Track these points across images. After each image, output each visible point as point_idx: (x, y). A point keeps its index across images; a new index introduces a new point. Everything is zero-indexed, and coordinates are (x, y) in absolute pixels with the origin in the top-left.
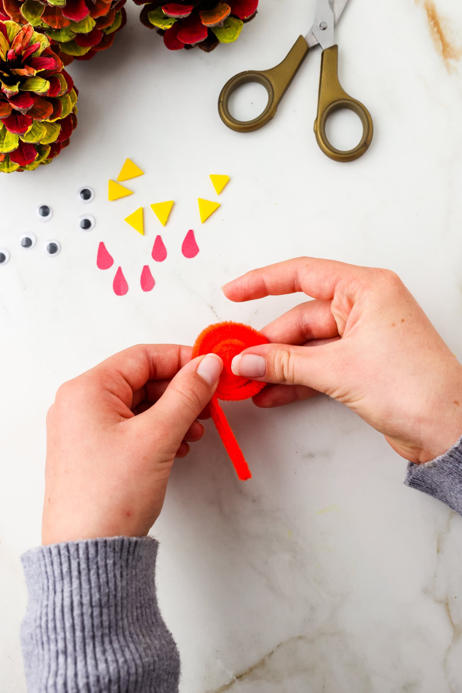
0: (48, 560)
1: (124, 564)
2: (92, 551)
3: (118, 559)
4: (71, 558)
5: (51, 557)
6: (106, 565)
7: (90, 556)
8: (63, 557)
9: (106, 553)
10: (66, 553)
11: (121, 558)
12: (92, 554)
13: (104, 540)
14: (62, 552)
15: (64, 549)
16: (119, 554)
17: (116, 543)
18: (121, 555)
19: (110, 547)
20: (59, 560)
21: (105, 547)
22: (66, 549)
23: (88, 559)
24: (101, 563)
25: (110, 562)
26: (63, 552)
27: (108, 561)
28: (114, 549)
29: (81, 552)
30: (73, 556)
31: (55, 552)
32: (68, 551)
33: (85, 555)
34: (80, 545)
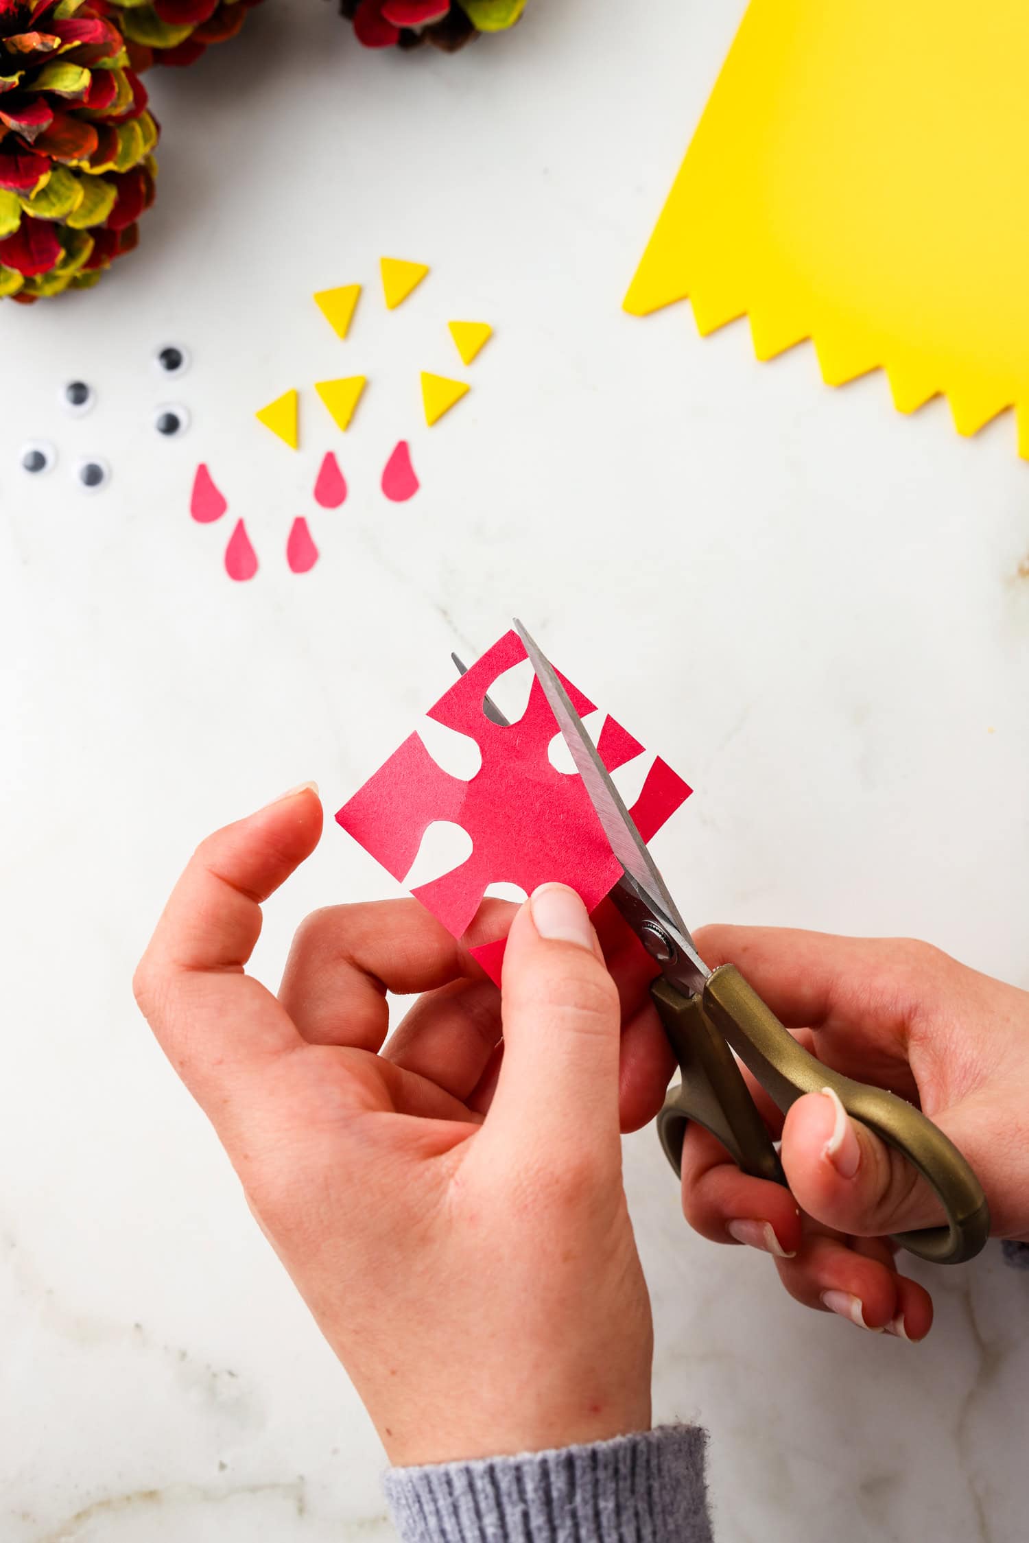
0: (444, 1503)
1: (642, 1506)
2: (558, 1483)
3: (627, 1494)
4: (505, 1500)
5: (451, 1494)
6: (597, 1514)
7: (555, 1494)
8: (481, 1497)
9: (596, 1482)
10: (489, 1489)
11: (633, 1492)
12: (559, 1490)
13: (589, 1452)
14: (479, 1484)
15: (482, 1478)
16: (628, 1483)
17: (621, 1454)
18: (633, 1484)
19: (606, 1467)
20: (471, 1504)
21: (594, 1469)
22: (487, 1480)
23: (548, 1501)
24: (584, 1511)
25: (607, 1505)
26: (482, 1484)
27: (602, 1504)
28: (616, 1471)
29: (530, 1486)
30: (510, 1495)
31: (460, 1484)
32: (494, 1483)
33: (541, 1493)
34: (526, 1468)
